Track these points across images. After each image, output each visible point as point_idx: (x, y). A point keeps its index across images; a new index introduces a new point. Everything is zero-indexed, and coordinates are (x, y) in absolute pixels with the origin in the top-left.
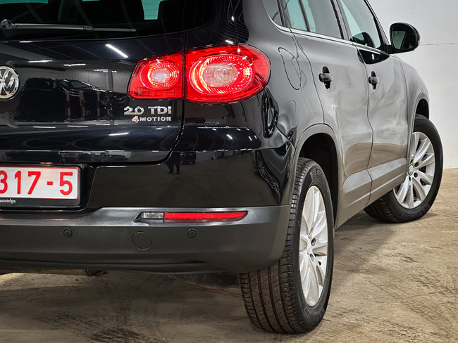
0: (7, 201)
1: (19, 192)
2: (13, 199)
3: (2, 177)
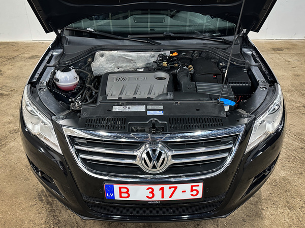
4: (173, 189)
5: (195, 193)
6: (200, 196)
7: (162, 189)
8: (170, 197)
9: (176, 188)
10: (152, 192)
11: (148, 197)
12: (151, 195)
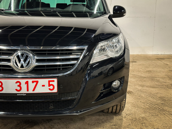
4: (35, 83)
5: (51, 87)
6: (55, 90)
7: (27, 83)
8: (34, 90)
9: (37, 82)
10: (19, 86)
11: (17, 90)
12: (19, 88)
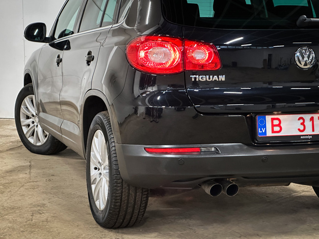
0: (306, 137)
1: (313, 131)
2: (310, 135)
3: (301, 121)
